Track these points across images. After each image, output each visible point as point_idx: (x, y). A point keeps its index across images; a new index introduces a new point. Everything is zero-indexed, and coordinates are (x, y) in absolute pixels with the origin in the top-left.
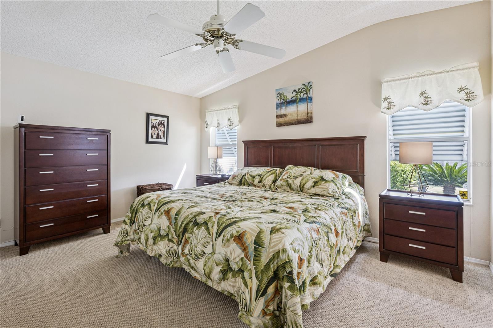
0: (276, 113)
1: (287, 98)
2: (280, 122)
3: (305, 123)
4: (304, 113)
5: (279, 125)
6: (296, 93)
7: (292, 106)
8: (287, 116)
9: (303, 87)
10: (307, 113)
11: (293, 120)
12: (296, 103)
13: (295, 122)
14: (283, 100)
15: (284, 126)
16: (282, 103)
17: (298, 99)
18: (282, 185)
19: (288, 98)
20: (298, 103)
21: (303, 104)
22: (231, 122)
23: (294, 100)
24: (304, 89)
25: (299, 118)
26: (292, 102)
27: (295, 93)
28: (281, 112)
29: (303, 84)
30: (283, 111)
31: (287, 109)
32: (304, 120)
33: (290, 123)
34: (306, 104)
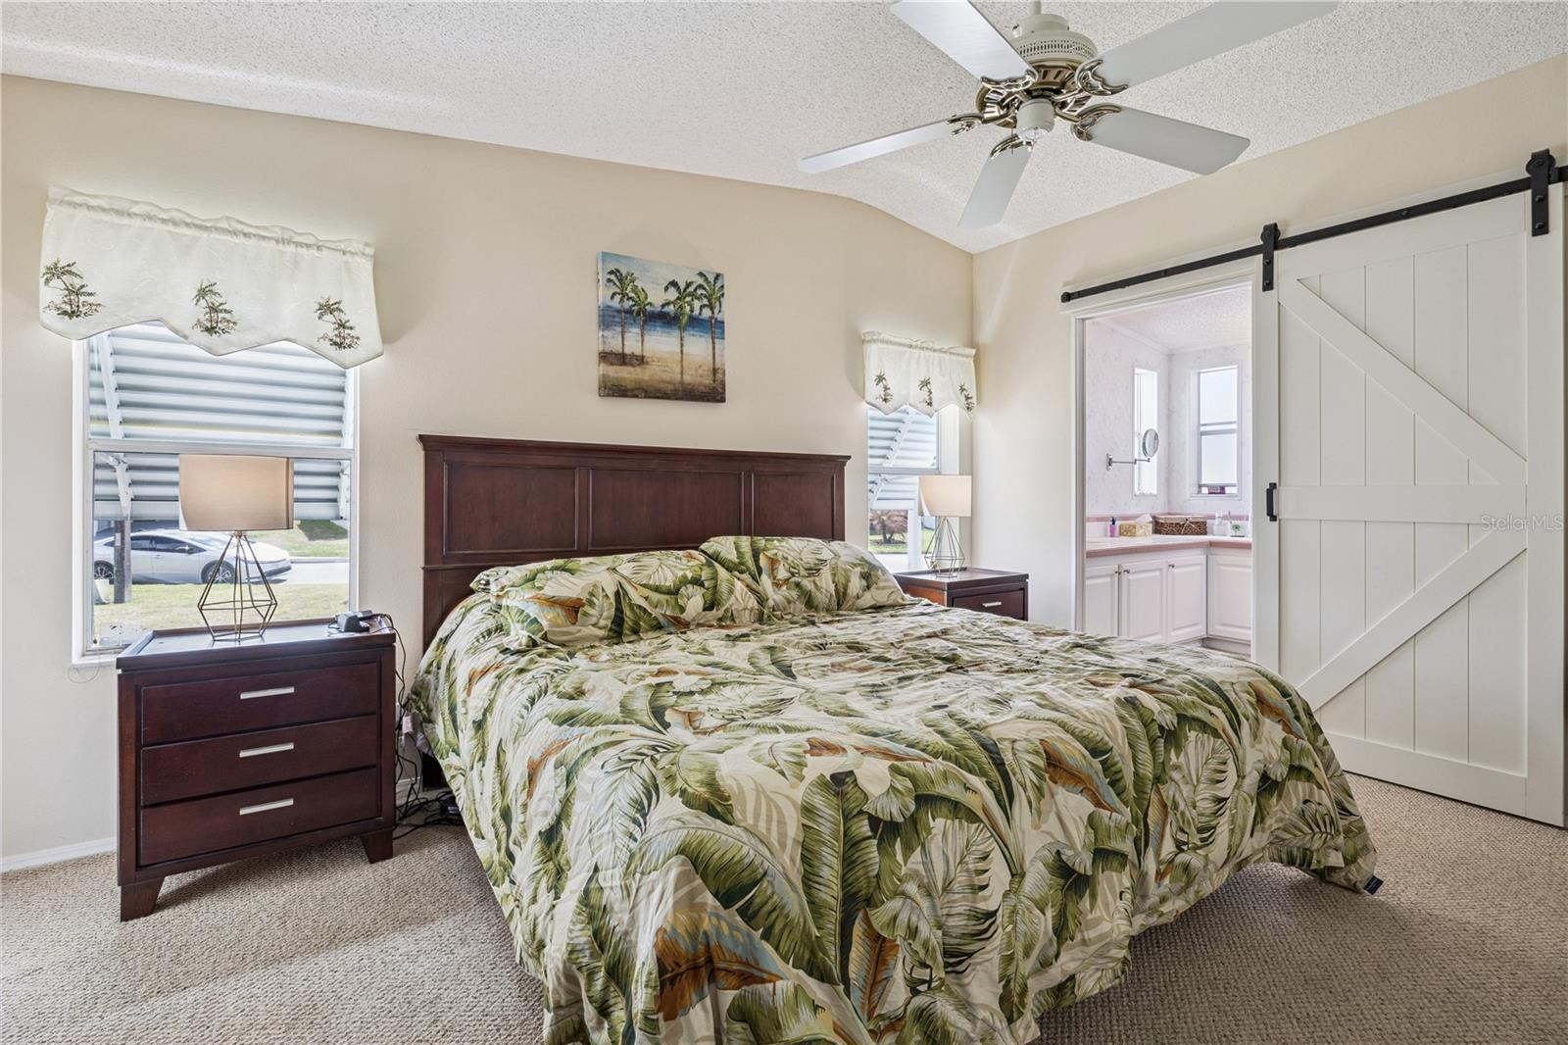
0: (604, 342)
1: (646, 298)
2: (617, 378)
3: (708, 401)
4: (703, 368)
5: (613, 390)
6: (677, 295)
7: (662, 332)
8: (647, 363)
9: (700, 281)
10: (711, 369)
11: (668, 383)
12: (680, 327)
13: (675, 390)
14: (631, 303)
15: (636, 396)
16: (629, 312)
17: (686, 318)
18: (789, 602)
19: (649, 300)
20: (685, 330)
21: (701, 336)
22: (342, 325)
23: (672, 314)
24: (704, 289)
25: (687, 378)
26: (663, 319)
27: (673, 294)
28: (623, 344)
29: (701, 274)
30: (632, 341)
31: (646, 337)
32: (702, 389)
33: (659, 391)
34: (711, 341)
